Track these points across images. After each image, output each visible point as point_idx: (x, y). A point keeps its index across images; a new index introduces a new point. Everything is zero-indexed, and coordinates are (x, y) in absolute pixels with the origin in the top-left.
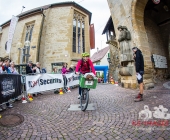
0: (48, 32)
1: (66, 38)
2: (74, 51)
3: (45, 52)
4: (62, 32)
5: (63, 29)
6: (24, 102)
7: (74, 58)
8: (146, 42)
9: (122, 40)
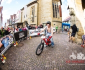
1: (50, 11)
3: (41, 17)
4: (48, 9)
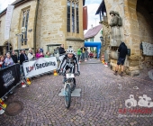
0: (43, 14)
1: (61, 20)
2: (69, 30)
3: (42, 33)
4: (56, 14)
5: (58, 11)
6: (24, 86)
7: (68, 37)
8: (137, 30)
9: (113, 25)
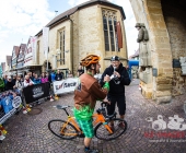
0: (80, 34)
1: (97, 38)
2: (107, 49)
4: (93, 32)
5: (93, 29)
6: (52, 100)
7: (107, 57)
8: (167, 43)
